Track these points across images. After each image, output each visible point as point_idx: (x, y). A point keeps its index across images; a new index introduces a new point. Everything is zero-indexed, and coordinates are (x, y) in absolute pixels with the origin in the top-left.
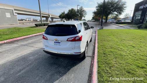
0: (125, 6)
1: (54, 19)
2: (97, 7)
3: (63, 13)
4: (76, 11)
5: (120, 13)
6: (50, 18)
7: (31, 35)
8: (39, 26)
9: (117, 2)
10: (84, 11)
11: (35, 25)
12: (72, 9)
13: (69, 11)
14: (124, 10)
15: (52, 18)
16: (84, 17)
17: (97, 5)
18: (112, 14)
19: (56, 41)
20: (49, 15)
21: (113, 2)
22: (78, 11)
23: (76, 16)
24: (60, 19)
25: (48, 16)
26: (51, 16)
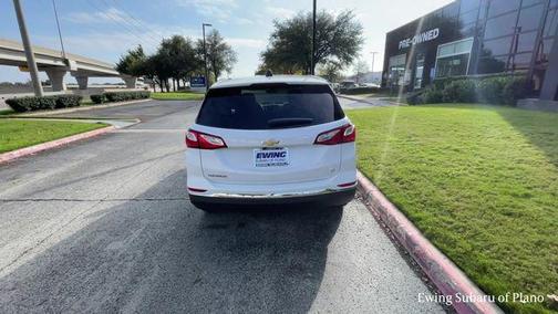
0: (359, 37)
1: (89, 78)
2: (274, 36)
3: (133, 54)
4: (194, 47)
5: (348, 60)
6: (68, 73)
7: (16, 153)
8: (34, 109)
9: (338, 23)
10: (223, 47)
11: (9, 102)
12: (177, 40)
13: (165, 45)
14: (358, 49)
15: (82, 75)
16: (228, 70)
17: (274, 30)
18: (324, 62)
19: (265, 152)
20: (66, 61)
21: (325, 24)
22: (203, 47)
23: (194, 68)
24: (120, 80)
25: (60, 63)
26: (74, 66)
